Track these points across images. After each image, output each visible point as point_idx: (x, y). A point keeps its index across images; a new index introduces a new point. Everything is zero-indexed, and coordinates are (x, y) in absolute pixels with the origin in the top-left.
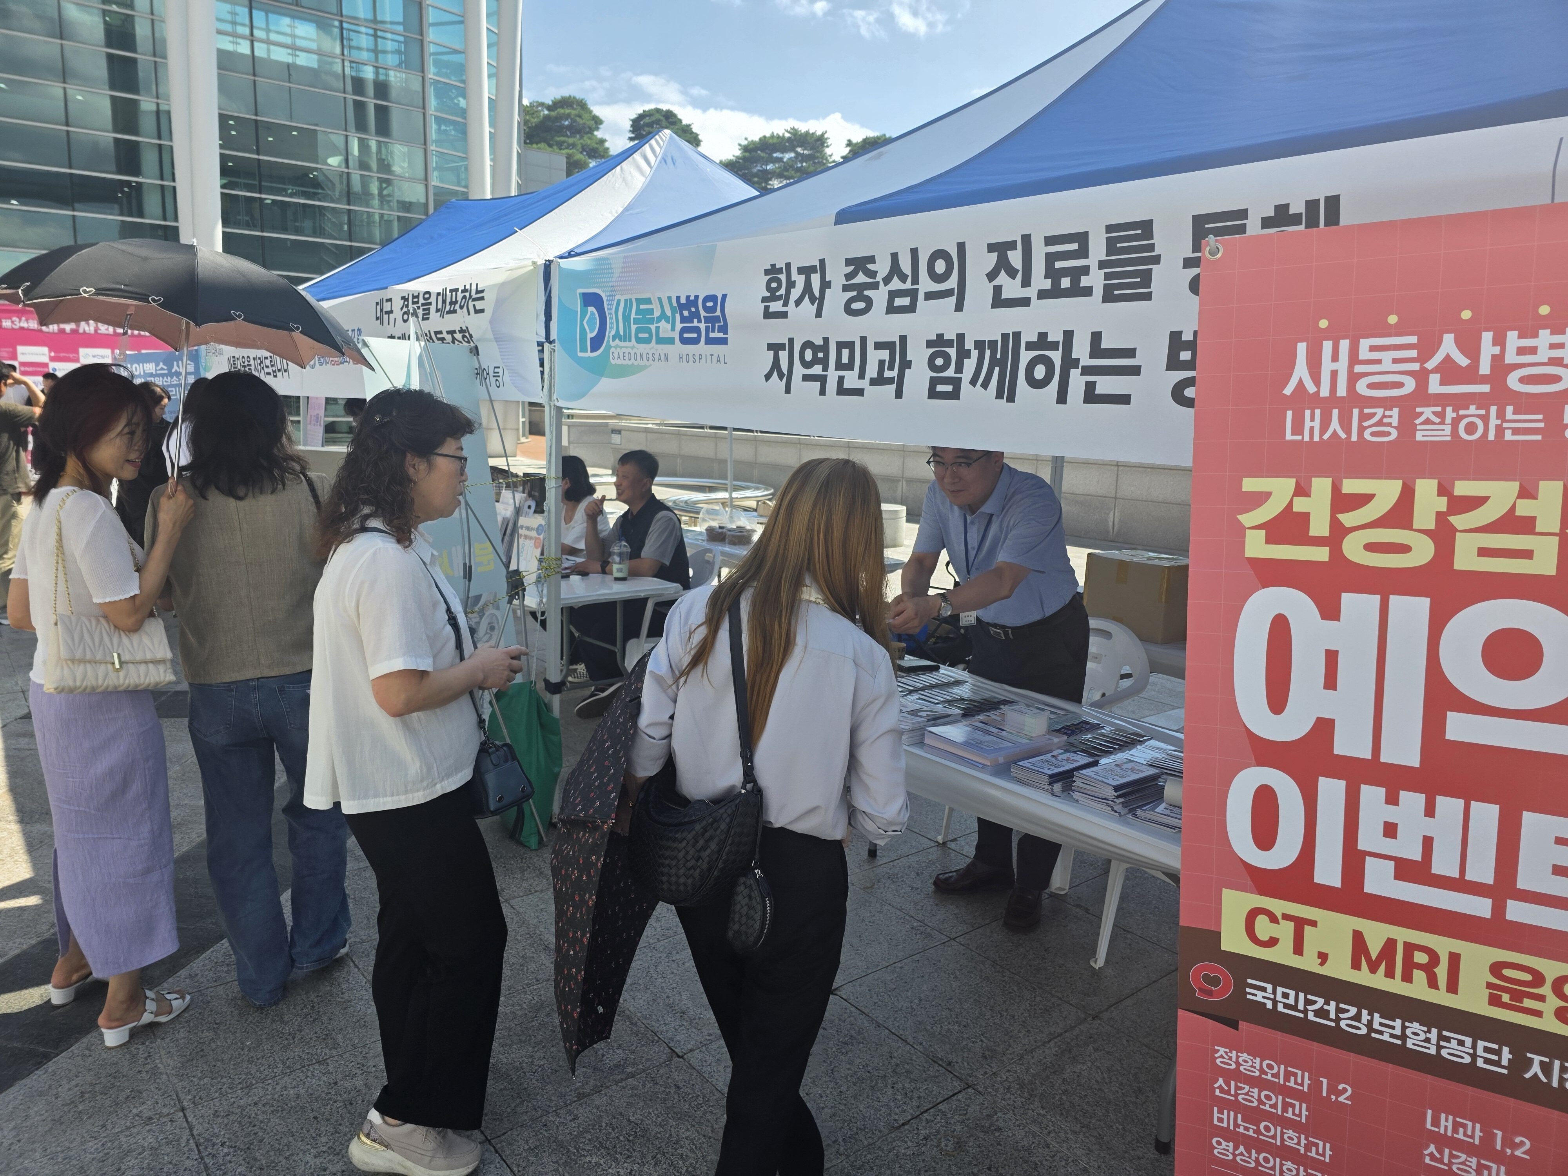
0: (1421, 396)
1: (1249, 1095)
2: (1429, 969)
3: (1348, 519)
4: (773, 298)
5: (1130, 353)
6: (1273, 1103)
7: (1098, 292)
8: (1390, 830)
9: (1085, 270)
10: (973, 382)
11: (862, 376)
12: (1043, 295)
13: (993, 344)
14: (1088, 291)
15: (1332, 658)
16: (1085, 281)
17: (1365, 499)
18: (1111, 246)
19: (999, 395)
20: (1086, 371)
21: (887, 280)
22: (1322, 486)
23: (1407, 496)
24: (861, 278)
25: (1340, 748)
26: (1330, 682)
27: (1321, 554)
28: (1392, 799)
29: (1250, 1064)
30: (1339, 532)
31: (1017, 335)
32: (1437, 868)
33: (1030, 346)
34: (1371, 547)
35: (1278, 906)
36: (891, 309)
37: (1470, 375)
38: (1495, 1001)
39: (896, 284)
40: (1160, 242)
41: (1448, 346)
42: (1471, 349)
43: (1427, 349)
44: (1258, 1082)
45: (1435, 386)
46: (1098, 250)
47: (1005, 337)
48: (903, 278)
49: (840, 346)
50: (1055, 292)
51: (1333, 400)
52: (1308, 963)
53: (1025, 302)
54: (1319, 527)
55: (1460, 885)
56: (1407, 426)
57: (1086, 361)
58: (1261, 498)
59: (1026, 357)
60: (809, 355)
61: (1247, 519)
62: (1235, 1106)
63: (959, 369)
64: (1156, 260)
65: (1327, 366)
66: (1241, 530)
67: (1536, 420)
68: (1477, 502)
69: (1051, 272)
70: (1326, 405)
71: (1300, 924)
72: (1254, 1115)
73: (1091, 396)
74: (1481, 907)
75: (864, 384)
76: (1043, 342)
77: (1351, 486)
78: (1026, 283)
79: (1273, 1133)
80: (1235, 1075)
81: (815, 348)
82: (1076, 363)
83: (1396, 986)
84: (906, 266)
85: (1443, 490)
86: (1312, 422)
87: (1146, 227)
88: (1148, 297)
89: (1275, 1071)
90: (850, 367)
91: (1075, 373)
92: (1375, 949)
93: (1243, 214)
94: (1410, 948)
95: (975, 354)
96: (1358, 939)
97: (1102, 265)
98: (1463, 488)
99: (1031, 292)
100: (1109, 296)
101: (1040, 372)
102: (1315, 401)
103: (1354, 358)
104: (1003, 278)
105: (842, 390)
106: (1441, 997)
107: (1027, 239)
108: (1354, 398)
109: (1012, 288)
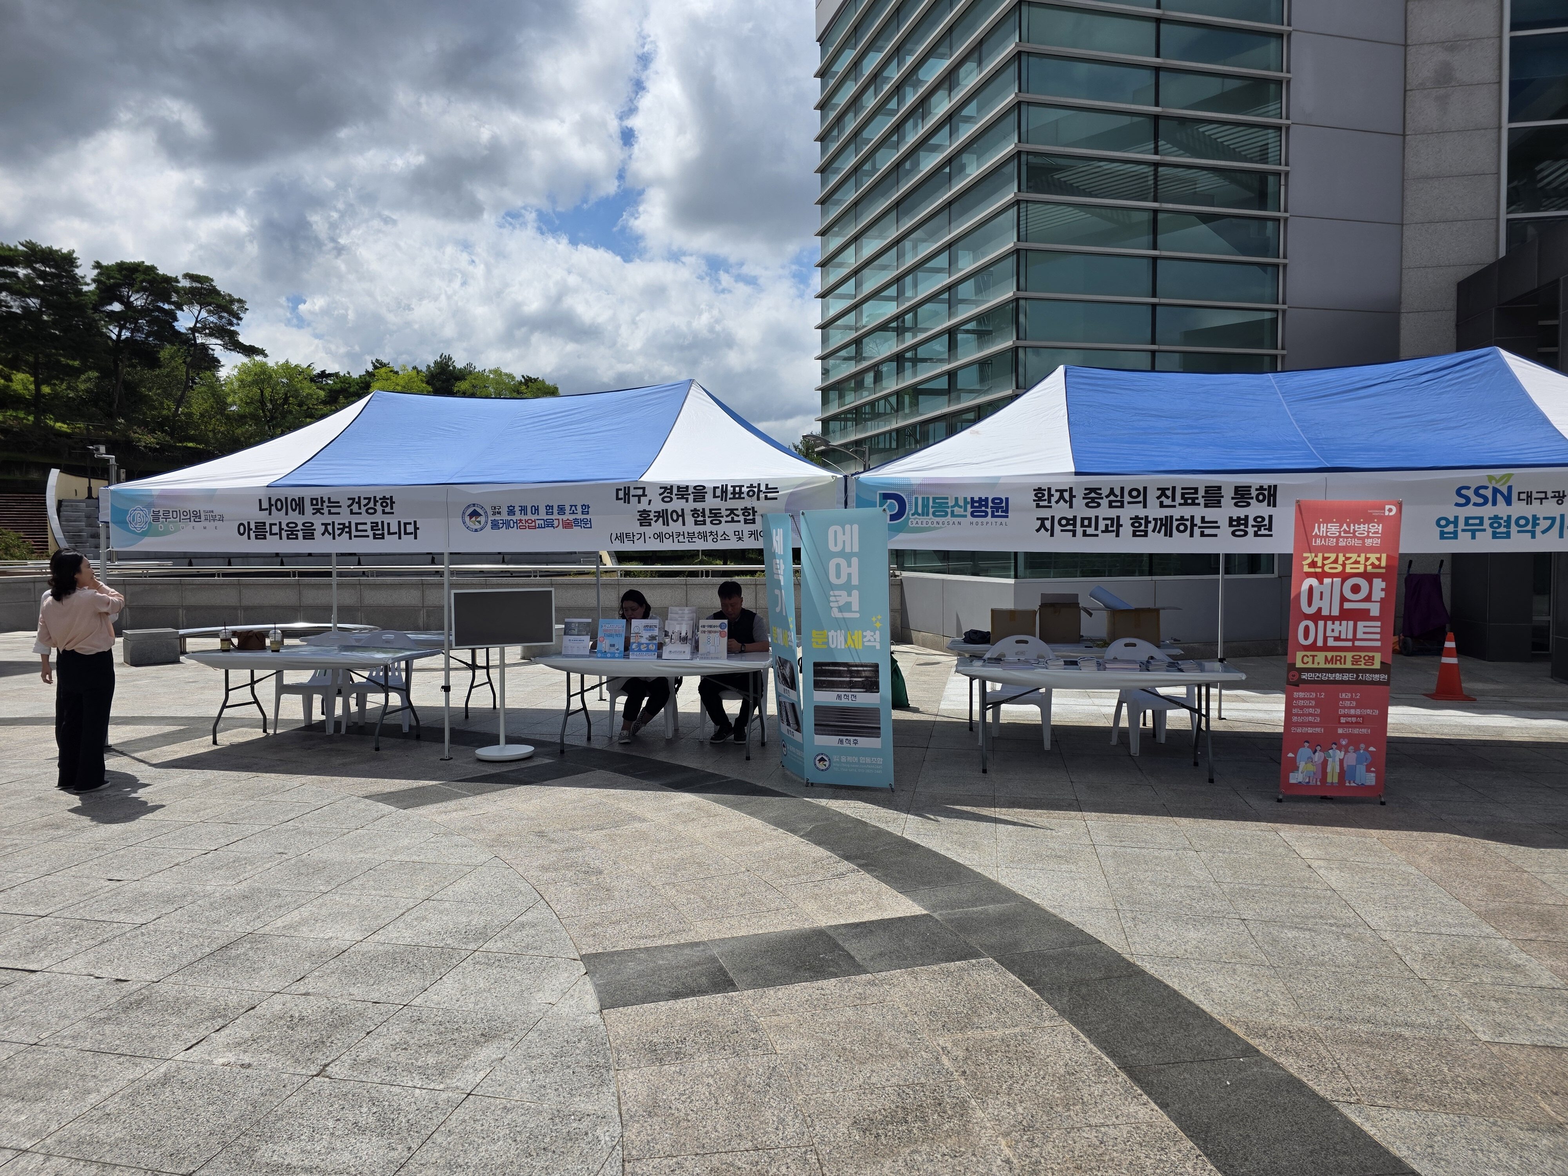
0: (1340, 536)
1: (1301, 703)
2: (1340, 661)
3: (1325, 562)
4: (1040, 499)
5: (1216, 522)
6: (1307, 703)
7: (1202, 504)
8: (1333, 630)
9: (1197, 498)
10: (1154, 531)
11: (1096, 529)
12: (1180, 504)
13: (1161, 519)
14: (1199, 504)
15: (1322, 593)
16: (1197, 501)
17: (1328, 558)
18: (1206, 492)
19: (1166, 535)
20: (1200, 527)
21: (1107, 497)
22: (1320, 555)
23: (1337, 557)
24: (1093, 495)
25: (1323, 614)
26: (1321, 599)
27: (1320, 570)
28: (1333, 623)
29: (1301, 695)
30: (1324, 565)
31: (1172, 517)
32: (1342, 637)
33: (1177, 520)
34: (1330, 568)
35: (1309, 653)
36: (1111, 506)
37: (1349, 532)
38: (1353, 664)
39: (1112, 498)
40: (1223, 492)
41: (1345, 526)
42: (1349, 527)
43: (1341, 527)
44: (1303, 699)
45: (1342, 534)
46: (1201, 492)
47: (1166, 517)
48: (1116, 496)
49: (1083, 519)
50: (1186, 504)
51: (1323, 537)
52: (1315, 666)
53: (1174, 506)
54: (1320, 564)
55: (1346, 640)
56: (1337, 542)
57: (1200, 524)
58: (1307, 558)
59: (1175, 524)
60: (1064, 522)
61: (1304, 563)
62: (1298, 707)
63: (1146, 526)
64: (1222, 497)
65: (1322, 529)
66: (1303, 565)
67: (1360, 542)
68: (1350, 558)
69: (1183, 497)
70: (1321, 537)
71: (1314, 656)
72: (1302, 708)
73: (1202, 534)
74: (1349, 644)
75: (1099, 532)
76: (1182, 518)
77: (1326, 555)
78: (1174, 500)
79: (1306, 711)
80: (1299, 699)
81: (1068, 520)
82: (1196, 525)
83: (1334, 666)
84: (1118, 492)
85: (1344, 556)
86: (1318, 541)
87: (1219, 488)
88: (1220, 507)
89: (1307, 695)
90: (1089, 526)
91: (1196, 528)
92: (1329, 658)
93: (1250, 487)
94: (1337, 656)
95: (1153, 522)
96: (1326, 657)
97: (1203, 497)
98: (1348, 555)
99: (1176, 503)
100: (1206, 506)
101: (1182, 528)
102: (1319, 536)
103: (1327, 528)
104: (1163, 499)
105: (1085, 534)
106: (1343, 666)
107: (1174, 488)
108: (1327, 536)
109: (1167, 502)
